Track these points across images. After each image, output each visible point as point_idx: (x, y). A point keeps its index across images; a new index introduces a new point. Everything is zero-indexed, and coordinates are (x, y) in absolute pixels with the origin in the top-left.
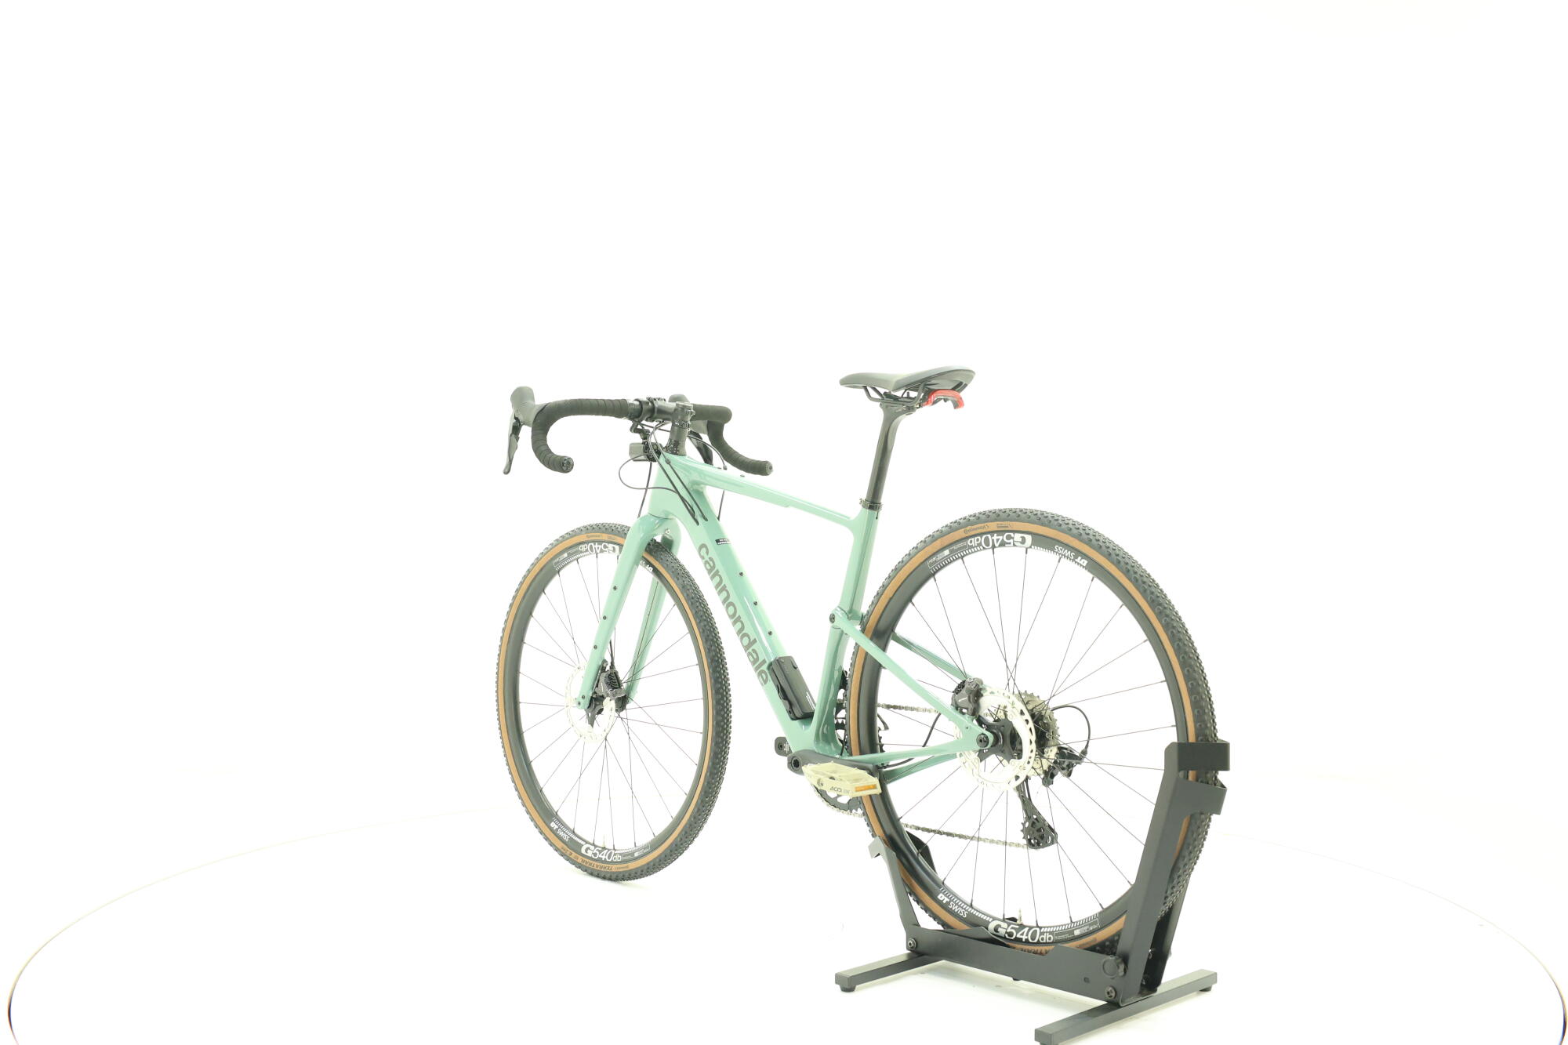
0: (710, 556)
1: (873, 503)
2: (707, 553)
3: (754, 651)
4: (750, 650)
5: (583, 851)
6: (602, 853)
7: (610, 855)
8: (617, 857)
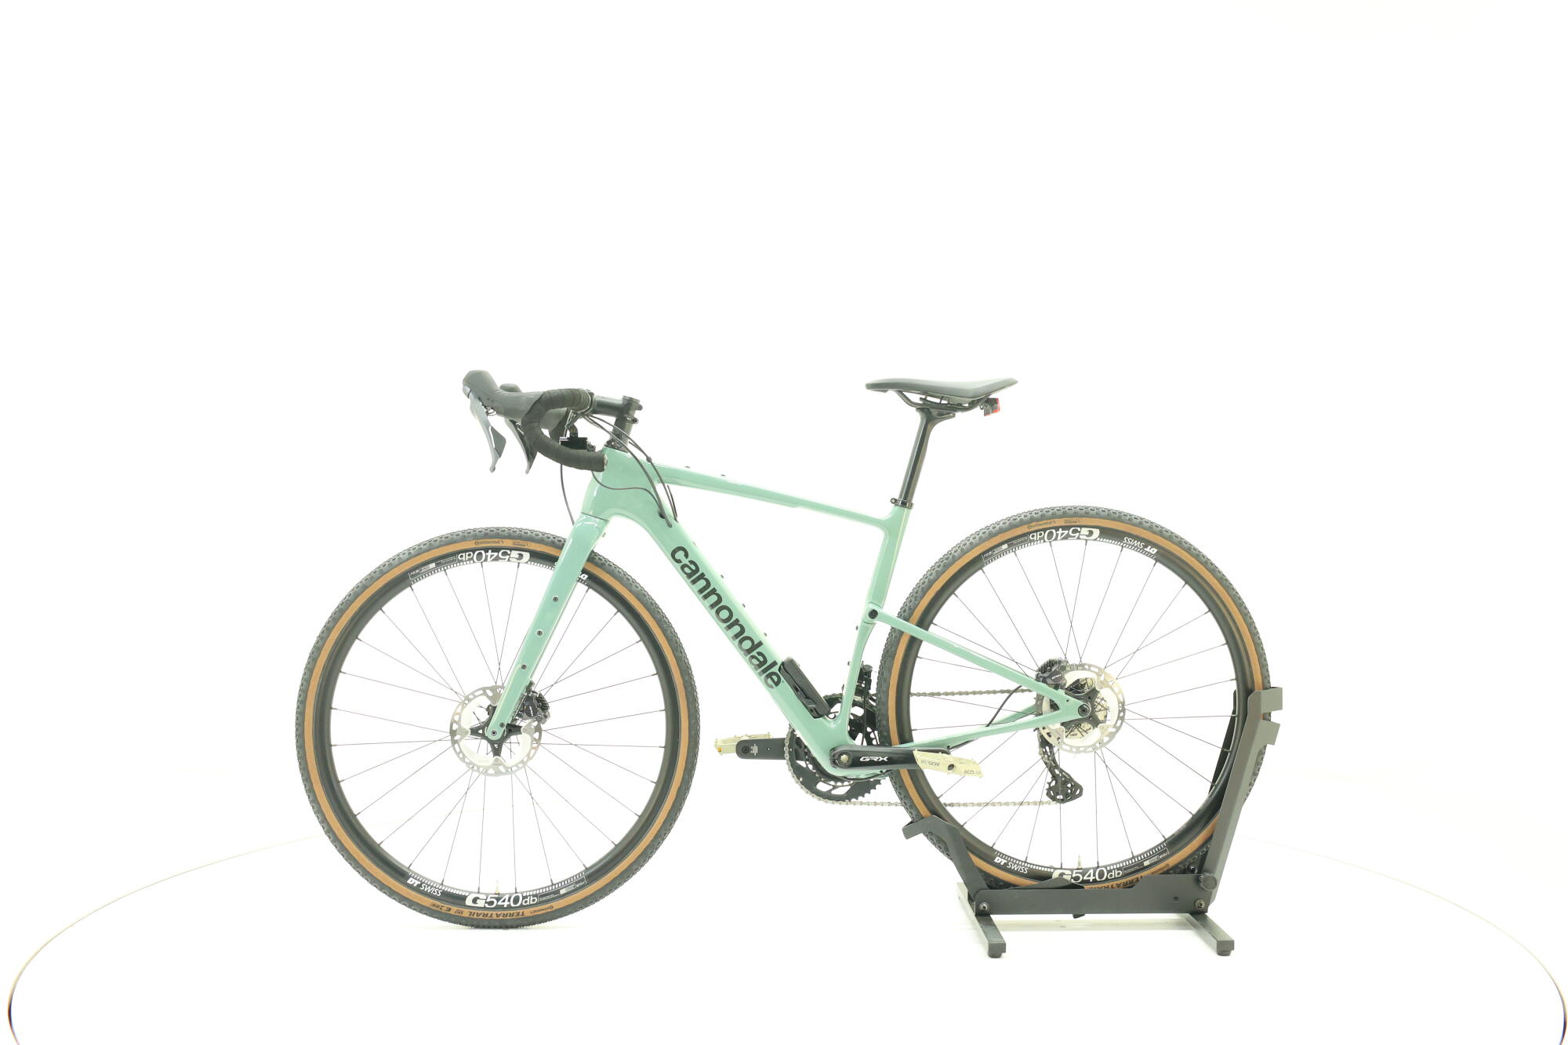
0: (689, 559)
1: (905, 500)
2: (686, 555)
3: (760, 654)
4: (754, 653)
5: (469, 902)
6: (502, 900)
7: (516, 900)
8: (528, 900)
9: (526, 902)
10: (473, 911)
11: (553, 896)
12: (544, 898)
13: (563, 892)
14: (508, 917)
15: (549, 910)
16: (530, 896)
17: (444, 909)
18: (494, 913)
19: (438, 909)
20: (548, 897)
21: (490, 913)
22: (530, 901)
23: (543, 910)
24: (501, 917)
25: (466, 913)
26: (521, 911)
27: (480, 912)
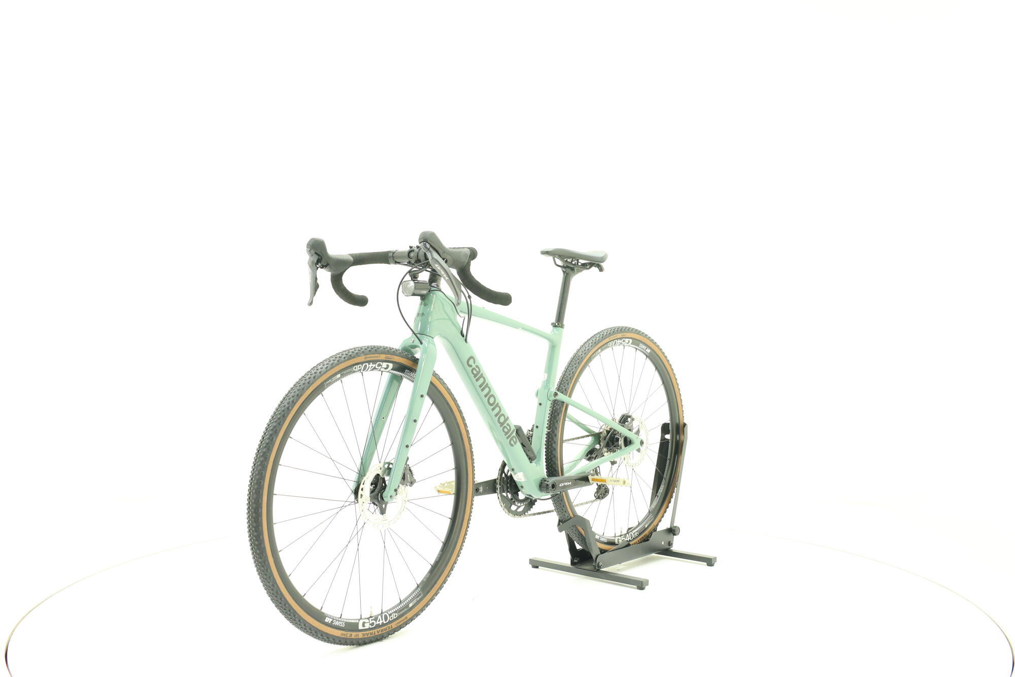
4: (505, 424)
5: (361, 627)
6: (378, 620)
7: (386, 618)
8: (392, 616)
9: (392, 618)
10: (364, 633)
11: (406, 610)
12: (401, 613)
13: (411, 605)
14: (384, 632)
15: (406, 620)
16: (393, 613)
17: (348, 635)
18: (376, 630)
19: (345, 637)
20: (403, 611)
21: (373, 631)
22: (393, 616)
23: (402, 621)
24: (380, 633)
25: (360, 635)
26: (390, 625)
27: (368, 632)
